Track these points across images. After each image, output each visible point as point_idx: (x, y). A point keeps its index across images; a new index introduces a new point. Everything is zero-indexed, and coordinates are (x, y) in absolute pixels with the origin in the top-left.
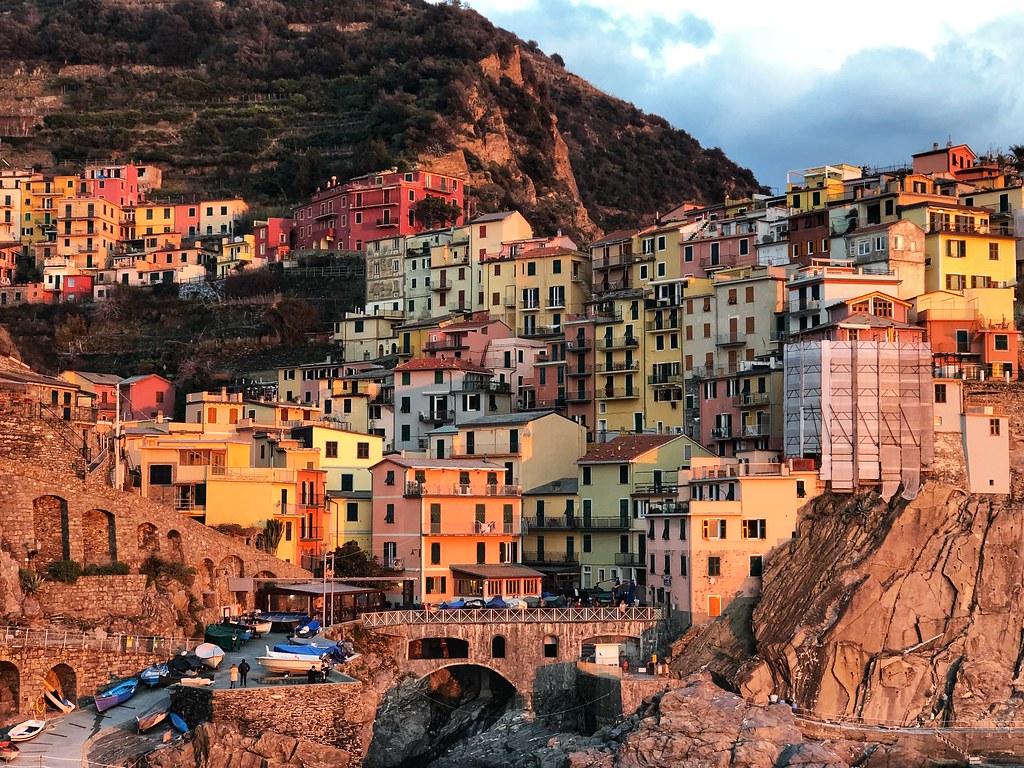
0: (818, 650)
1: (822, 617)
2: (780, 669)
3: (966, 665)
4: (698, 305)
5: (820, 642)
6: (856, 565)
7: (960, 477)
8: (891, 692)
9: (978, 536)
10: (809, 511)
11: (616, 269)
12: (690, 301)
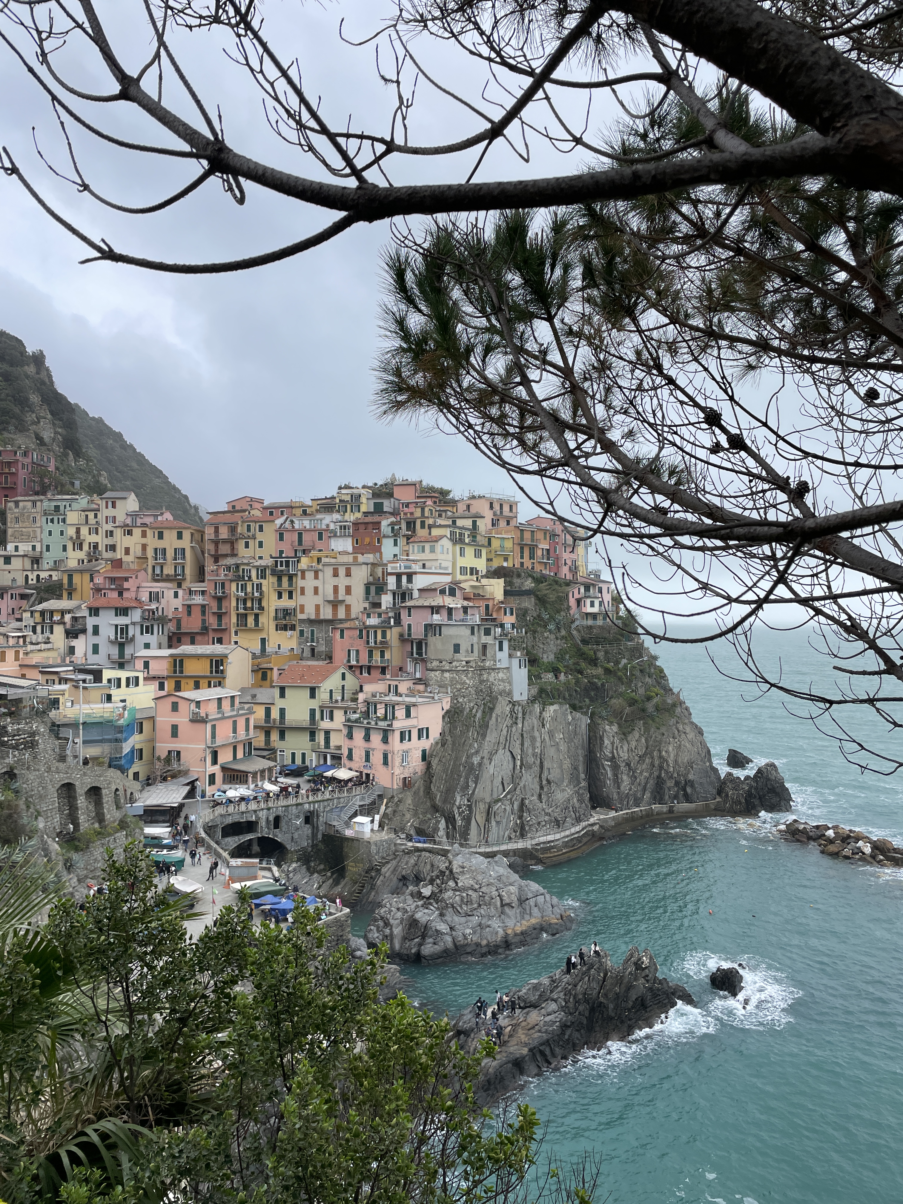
0: (468, 806)
1: (468, 786)
2: (450, 820)
3: (527, 802)
4: (310, 575)
5: (468, 801)
6: (477, 752)
7: (510, 693)
8: (498, 823)
9: (520, 725)
10: (446, 719)
11: (225, 541)
12: (303, 572)
